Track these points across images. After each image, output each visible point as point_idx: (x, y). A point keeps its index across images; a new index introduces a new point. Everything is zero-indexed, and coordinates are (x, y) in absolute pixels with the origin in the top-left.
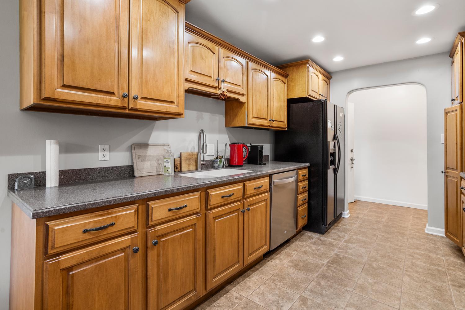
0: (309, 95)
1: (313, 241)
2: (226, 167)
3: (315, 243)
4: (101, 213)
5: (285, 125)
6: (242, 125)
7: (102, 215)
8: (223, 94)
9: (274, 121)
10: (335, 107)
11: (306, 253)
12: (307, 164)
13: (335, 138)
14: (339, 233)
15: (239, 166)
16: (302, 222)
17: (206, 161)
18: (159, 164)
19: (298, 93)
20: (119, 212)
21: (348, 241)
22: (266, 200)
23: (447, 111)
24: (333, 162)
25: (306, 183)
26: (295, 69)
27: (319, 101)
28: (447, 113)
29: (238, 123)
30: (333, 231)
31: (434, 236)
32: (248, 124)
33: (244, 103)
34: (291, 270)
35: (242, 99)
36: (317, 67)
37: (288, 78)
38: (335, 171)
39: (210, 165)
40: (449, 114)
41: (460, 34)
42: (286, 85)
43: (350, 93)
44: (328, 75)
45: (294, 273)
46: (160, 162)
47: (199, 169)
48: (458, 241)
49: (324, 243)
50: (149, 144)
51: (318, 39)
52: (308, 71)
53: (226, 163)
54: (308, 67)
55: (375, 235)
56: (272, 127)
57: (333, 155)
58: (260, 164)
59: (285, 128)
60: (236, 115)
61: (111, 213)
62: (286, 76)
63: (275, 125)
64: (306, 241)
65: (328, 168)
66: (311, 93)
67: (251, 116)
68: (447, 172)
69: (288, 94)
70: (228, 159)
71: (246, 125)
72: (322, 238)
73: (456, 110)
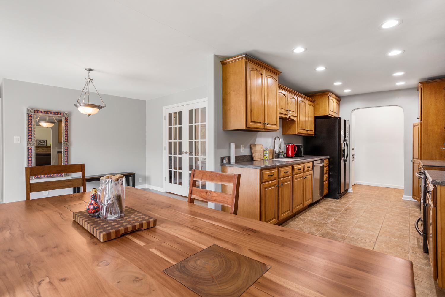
0: (329, 114)
1: (333, 202)
2: (285, 157)
3: (334, 203)
4: (270, 170)
5: (313, 133)
6: (294, 134)
7: (271, 171)
8: (290, 118)
9: (309, 131)
10: (345, 121)
11: (330, 206)
12: (328, 157)
13: (345, 140)
14: (348, 199)
15: (292, 157)
16: (326, 191)
17: (277, 154)
18: (261, 155)
19: (322, 113)
20: (274, 170)
21: (354, 202)
22: (311, 174)
23: (414, 125)
24: (344, 156)
25: (328, 168)
26: (320, 98)
27: (336, 118)
28: (414, 126)
29: (291, 132)
30: (344, 198)
31: (407, 200)
32: (298, 133)
33: (295, 121)
34: (326, 211)
35: (295, 119)
36: (333, 96)
37: (315, 103)
38: (345, 161)
39: (278, 156)
40: (415, 127)
41: (420, 83)
42: (314, 107)
43: (353, 110)
44: (339, 99)
45: (327, 212)
46: (261, 153)
47: (274, 158)
48: (418, 199)
49: (340, 203)
50: (256, 145)
51: (338, 84)
52: (329, 99)
53: (285, 155)
54: (329, 97)
55: (370, 200)
56: (308, 134)
57: (344, 151)
58: (301, 156)
59: (313, 135)
60: (290, 128)
61: (272, 171)
62: (313, 102)
63: (309, 133)
64: (328, 202)
65: (341, 159)
66: (330, 113)
67: (299, 128)
68: (414, 161)
69: (315, 113)
70: (285, 153)
71: (297, 134)
72: (338, 201)
73: (418, 125)
